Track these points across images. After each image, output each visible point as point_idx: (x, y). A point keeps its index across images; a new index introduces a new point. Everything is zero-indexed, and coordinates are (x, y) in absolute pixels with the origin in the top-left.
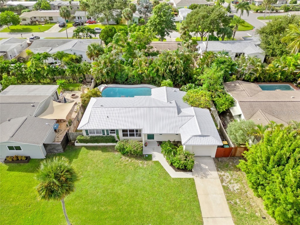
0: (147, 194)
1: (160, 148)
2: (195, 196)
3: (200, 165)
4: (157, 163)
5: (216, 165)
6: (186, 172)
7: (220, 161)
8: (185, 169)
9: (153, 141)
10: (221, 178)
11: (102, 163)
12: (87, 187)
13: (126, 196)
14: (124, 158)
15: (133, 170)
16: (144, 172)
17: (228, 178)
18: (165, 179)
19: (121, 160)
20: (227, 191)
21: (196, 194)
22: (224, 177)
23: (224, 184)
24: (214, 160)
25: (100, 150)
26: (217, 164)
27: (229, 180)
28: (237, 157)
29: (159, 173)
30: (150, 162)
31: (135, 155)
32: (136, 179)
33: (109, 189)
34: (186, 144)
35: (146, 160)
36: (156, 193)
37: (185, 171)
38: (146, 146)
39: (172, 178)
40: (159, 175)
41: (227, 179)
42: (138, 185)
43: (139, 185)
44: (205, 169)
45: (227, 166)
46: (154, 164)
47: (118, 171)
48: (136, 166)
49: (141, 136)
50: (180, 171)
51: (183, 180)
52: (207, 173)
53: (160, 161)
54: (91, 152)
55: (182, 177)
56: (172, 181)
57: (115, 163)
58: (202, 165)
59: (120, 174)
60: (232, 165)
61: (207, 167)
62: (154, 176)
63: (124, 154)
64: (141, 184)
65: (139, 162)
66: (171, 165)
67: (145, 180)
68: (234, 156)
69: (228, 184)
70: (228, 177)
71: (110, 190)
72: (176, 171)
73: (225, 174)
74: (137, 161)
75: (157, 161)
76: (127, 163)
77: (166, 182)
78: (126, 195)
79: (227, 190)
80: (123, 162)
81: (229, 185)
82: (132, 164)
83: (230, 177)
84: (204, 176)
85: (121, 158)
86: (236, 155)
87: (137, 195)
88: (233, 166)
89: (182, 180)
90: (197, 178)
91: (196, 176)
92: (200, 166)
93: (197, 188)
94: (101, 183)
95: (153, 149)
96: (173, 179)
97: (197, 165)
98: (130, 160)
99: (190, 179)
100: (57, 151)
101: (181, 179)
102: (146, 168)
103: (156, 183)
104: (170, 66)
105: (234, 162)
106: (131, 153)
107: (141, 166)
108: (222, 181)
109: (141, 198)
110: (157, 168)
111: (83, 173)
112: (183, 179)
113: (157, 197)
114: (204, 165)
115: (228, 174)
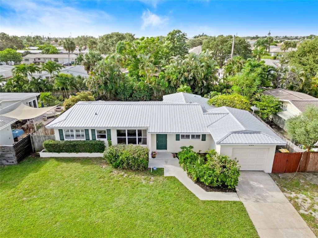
0: (153, 227)
1: (177, 160)
2: (251, 231)
3: (249, 182)
4: (173, 179)
5: (277, 183)
6: (226, 192)
7: (283, 178)
8: (223, 187)
9: (166, 152)
10: (292, 202)
11: (77, 179)
12: (38, 212)
13: (110, 230)
14: (116, 172)
15: (129, 187)
16: (150, 192)
17: (306, 202)
18: (188, 202)
19: (110, 175)
20: (313, 224)
21: (253, 227)
22: (299, 201)
23: (302, 211)
24: (271, 176)
25: (79, 162)
26: (279, 182)
27: (309, 205)
28: (309, 172)
29: (177, 193)
30: (160, 178)
31: (134, 166)
32: (134, 201)
33: (80, 216)
34: (222, 142)
35: (154, 176)
36: (171, 225)
37: (223, 192)
38: (154, 158)
39: (202, 201)
40: (177, 195)
41: (305, 204)
42: (137, 211)
43: (139, 210)
44: (260, 188)
45: (297, 184)
46: (167, 181)
47: (103, 190)
48: (135, 183)
49: (146, 144)
50: (215, 191)
51: (222, 205)
52: (264, 194)
53: (176, 177)
54: (64, 164)
55: (219, 200)
56: (202, 206)
57: (100, 178)
58: (252, 182)
59: (106, 194)
60: (306, 183)
61: (262, 186)
62: (168, 196)
63: (116, 167)
64: (142, 208)
65: (141, 178)
66: (198, 181)
67: (151, 203)
68: (304, 170)
69: (311, 211)
70: (306, 200)
71: (80, 219)
72: (207, 190)
73: (298, 195)
74: (138, 177)
75: (172, 177)
76: (120, 179)
77: (190, 206)
78: (111, 228)
79: (313, 221)
80: (114, 177)
81: (313, 213)
82: (128, 180)
83: (309, 201)
84: (260, 199)
85: (111, 172)
86: (308, 170)
87: (133, 226)
88: (308, 185)
89: (219, 204)
90: (248, 201)
91: (246, 199)
92: (248, 184)
93: (252, 218)
94: (67, 206)
95: (165, 161)
96: (204, 202)
97: (243, 182)
98: (126, 175)
99: (235, 202)
100: (7, 161)
101: (217, 202)
102: (152, 186)
103: (170, 208)
104: (186, 74)
105: (307, 179)
106: (128, 164)
107: (144, 182)
108: (297, 207)
109: (142, 233)
110: (172, 186)
111: (39, 192)
112: (221, 202)
113: (174, 231)
114: (256, 183)
115: (303, 195)
